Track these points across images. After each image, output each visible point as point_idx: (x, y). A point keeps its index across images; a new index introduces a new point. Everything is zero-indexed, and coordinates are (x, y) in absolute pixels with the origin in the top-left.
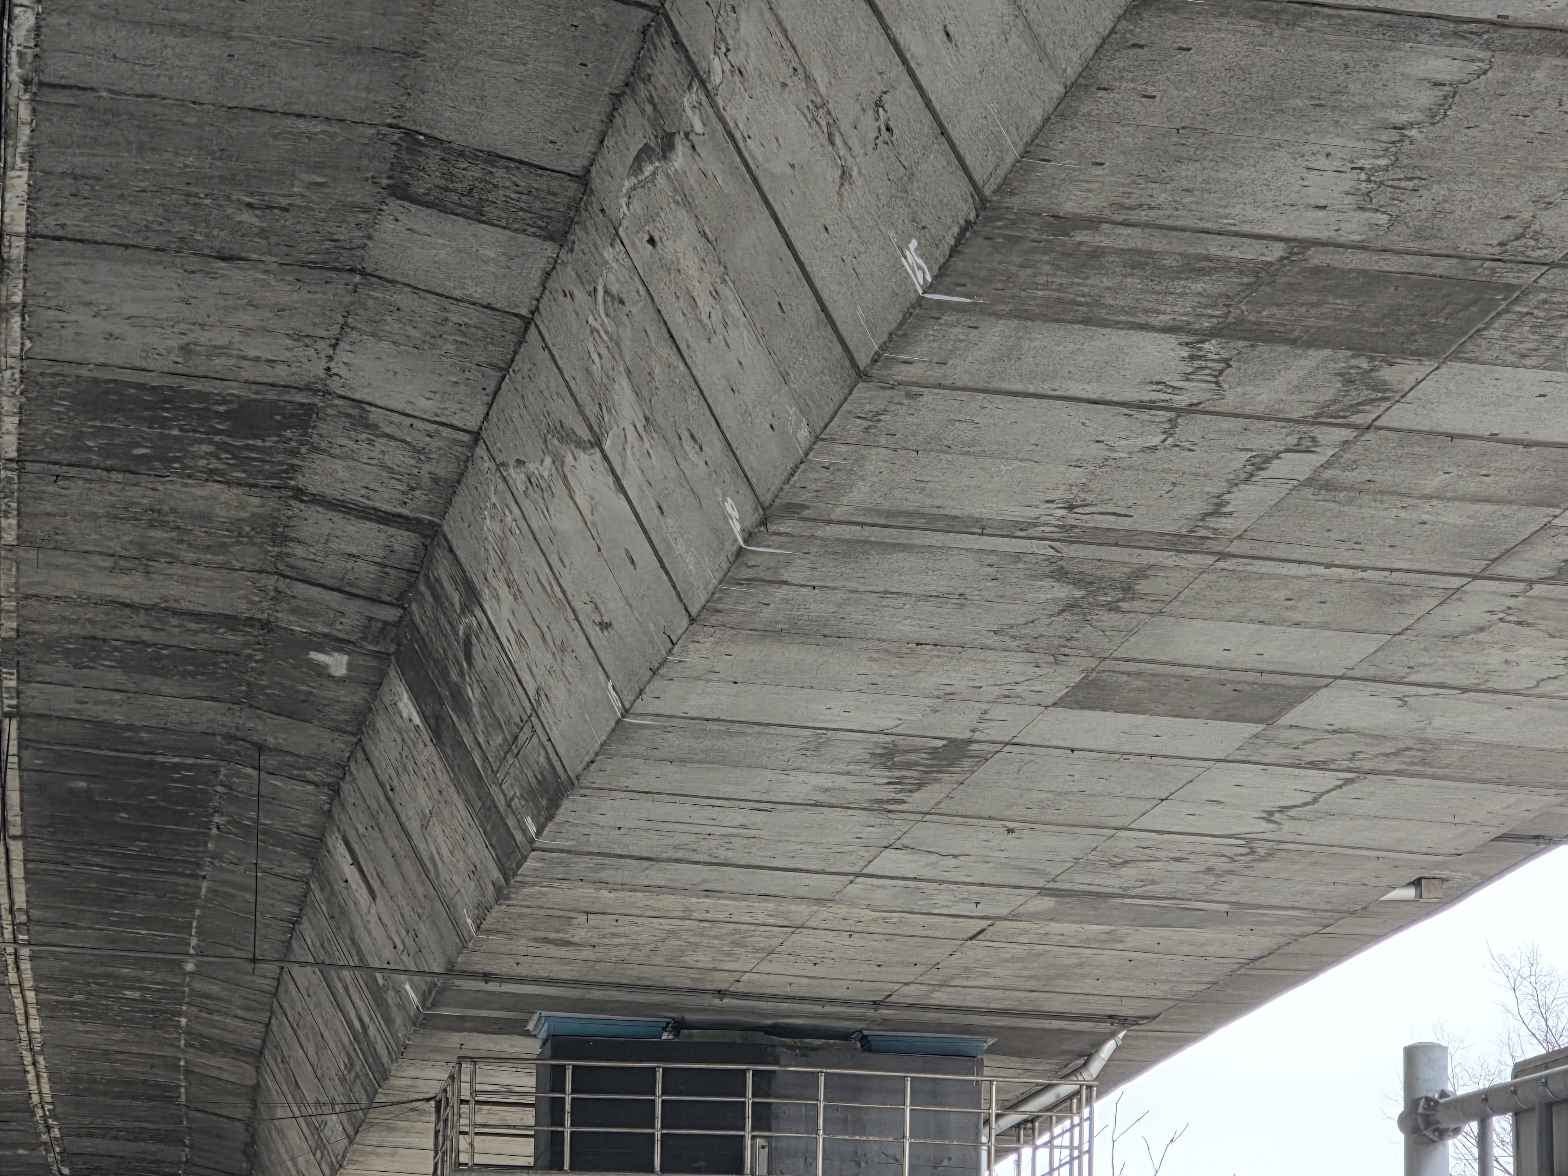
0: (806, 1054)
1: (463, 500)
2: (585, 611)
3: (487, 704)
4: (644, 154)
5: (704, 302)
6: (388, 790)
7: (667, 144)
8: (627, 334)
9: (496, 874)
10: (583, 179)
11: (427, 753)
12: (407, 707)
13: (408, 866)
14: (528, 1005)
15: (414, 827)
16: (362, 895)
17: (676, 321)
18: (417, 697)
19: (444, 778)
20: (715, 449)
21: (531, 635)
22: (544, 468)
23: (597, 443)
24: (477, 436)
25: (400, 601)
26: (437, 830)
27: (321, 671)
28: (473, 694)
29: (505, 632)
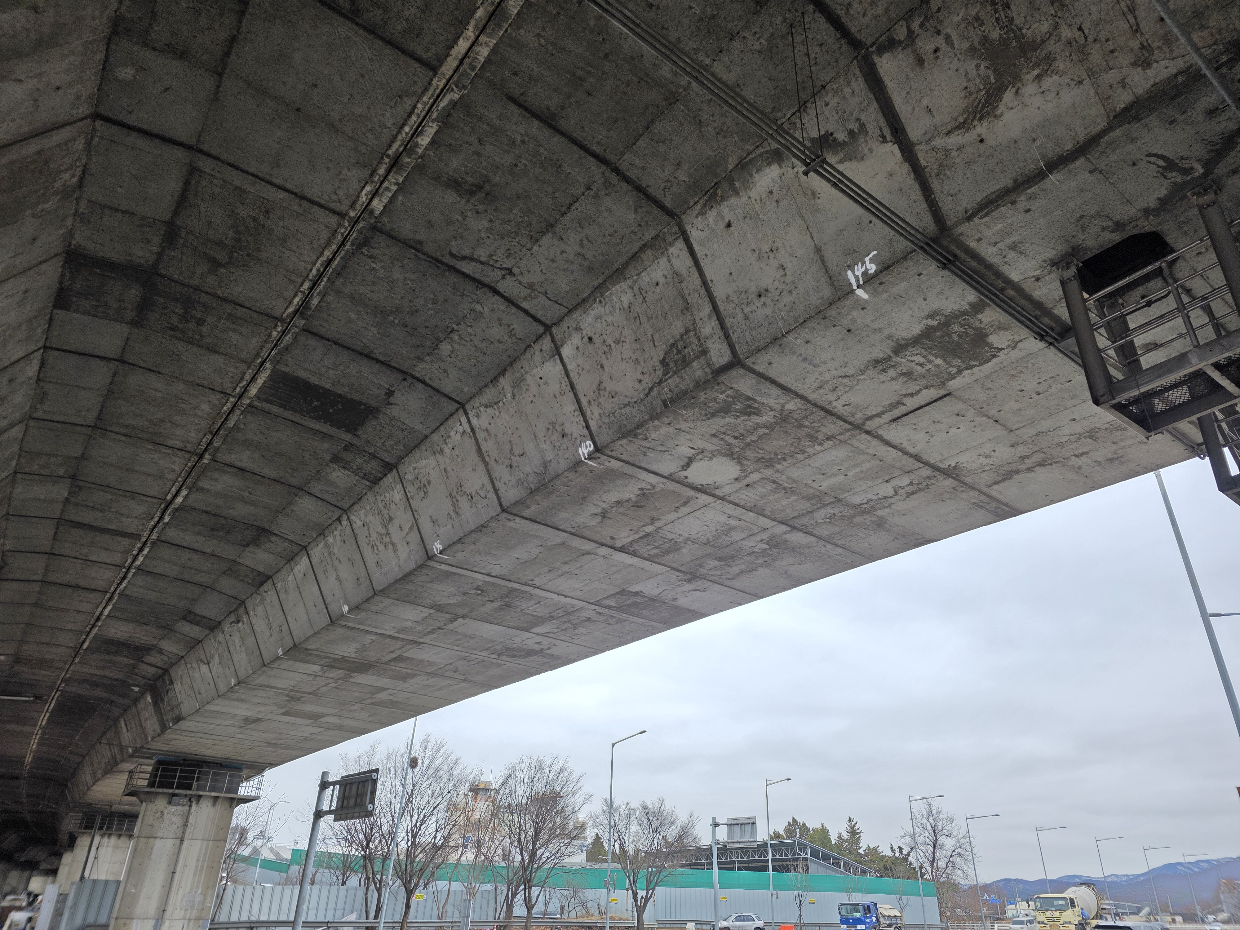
0: (209, 767)
1: (175, 667)
2: (196, 691)
3: (168, 702)
4: (233, 622)
5: (238, 647)
6: (139, 713)
7: (238, 622)
8: (220, 648)
9: (159, 731)
10: (220, 623)
11: (151, 708)
12: (149, 699)
13: (139, 727)
14: (154, 754)
15: (143, 720)
16: (125, 730)
17: (231, 649)
18: (152, 697)
19: (153, 713)
20: (232, 670)
21: (183, 692)
22: (196, 665)
23: (208, 664)
24: (182, 657)
25: (155, 681)
26: (148, 722)
27: (132, 690)
28: (166, 699)
29: (177, 690)
